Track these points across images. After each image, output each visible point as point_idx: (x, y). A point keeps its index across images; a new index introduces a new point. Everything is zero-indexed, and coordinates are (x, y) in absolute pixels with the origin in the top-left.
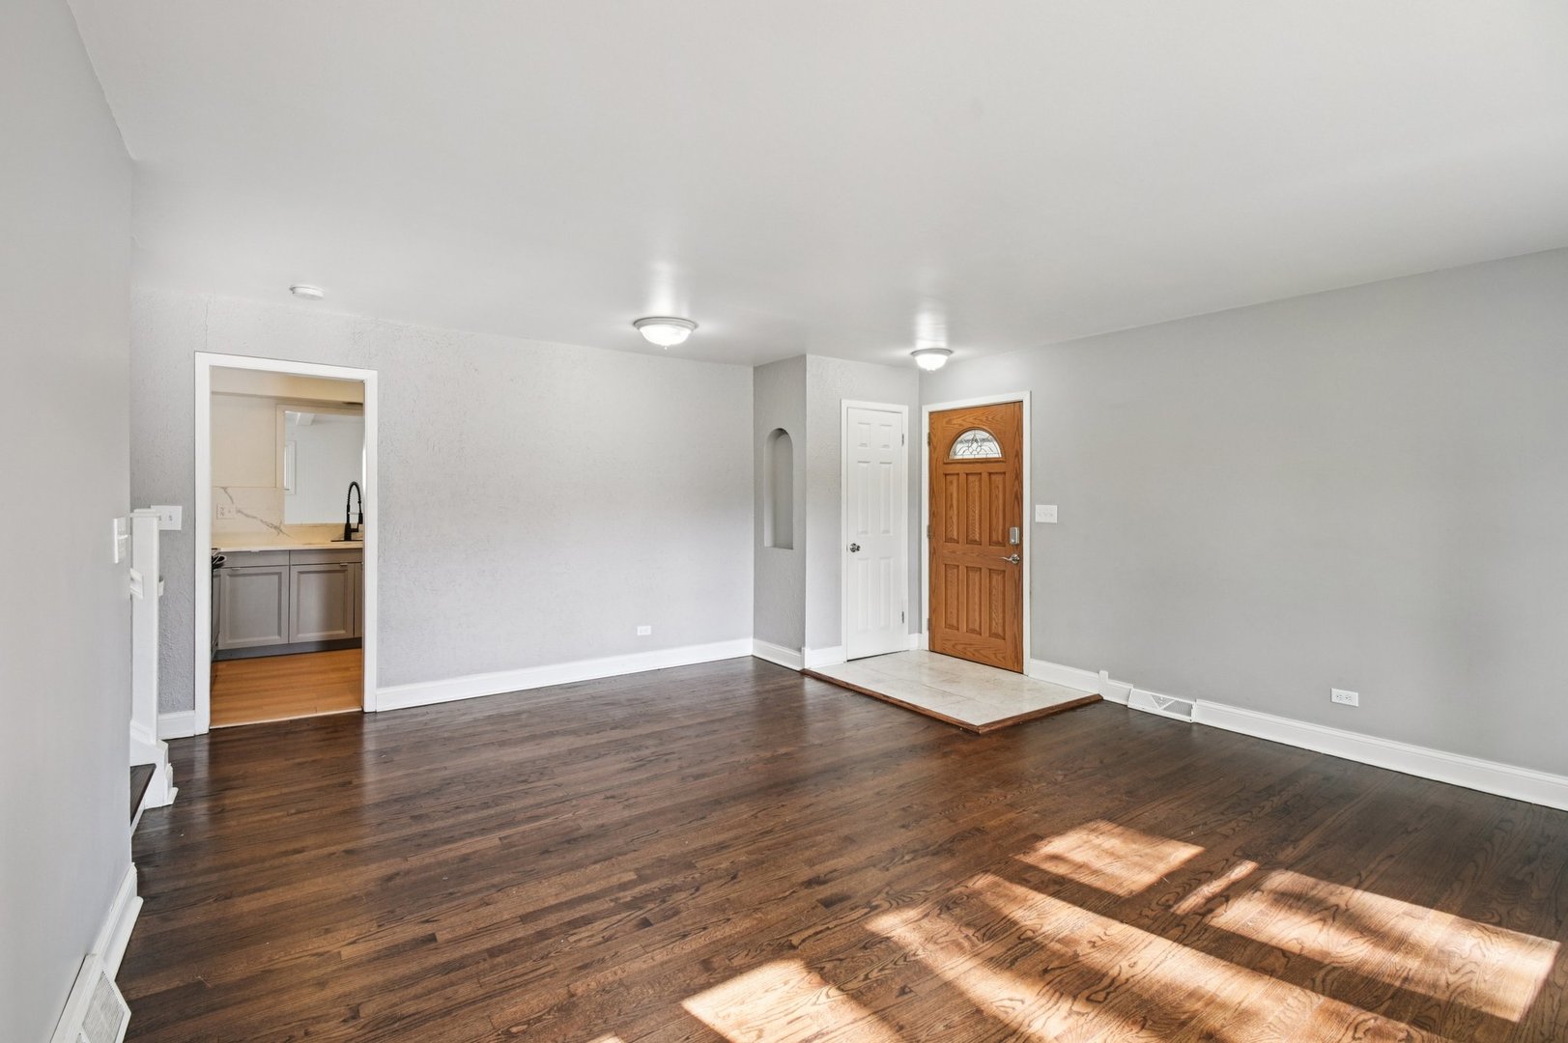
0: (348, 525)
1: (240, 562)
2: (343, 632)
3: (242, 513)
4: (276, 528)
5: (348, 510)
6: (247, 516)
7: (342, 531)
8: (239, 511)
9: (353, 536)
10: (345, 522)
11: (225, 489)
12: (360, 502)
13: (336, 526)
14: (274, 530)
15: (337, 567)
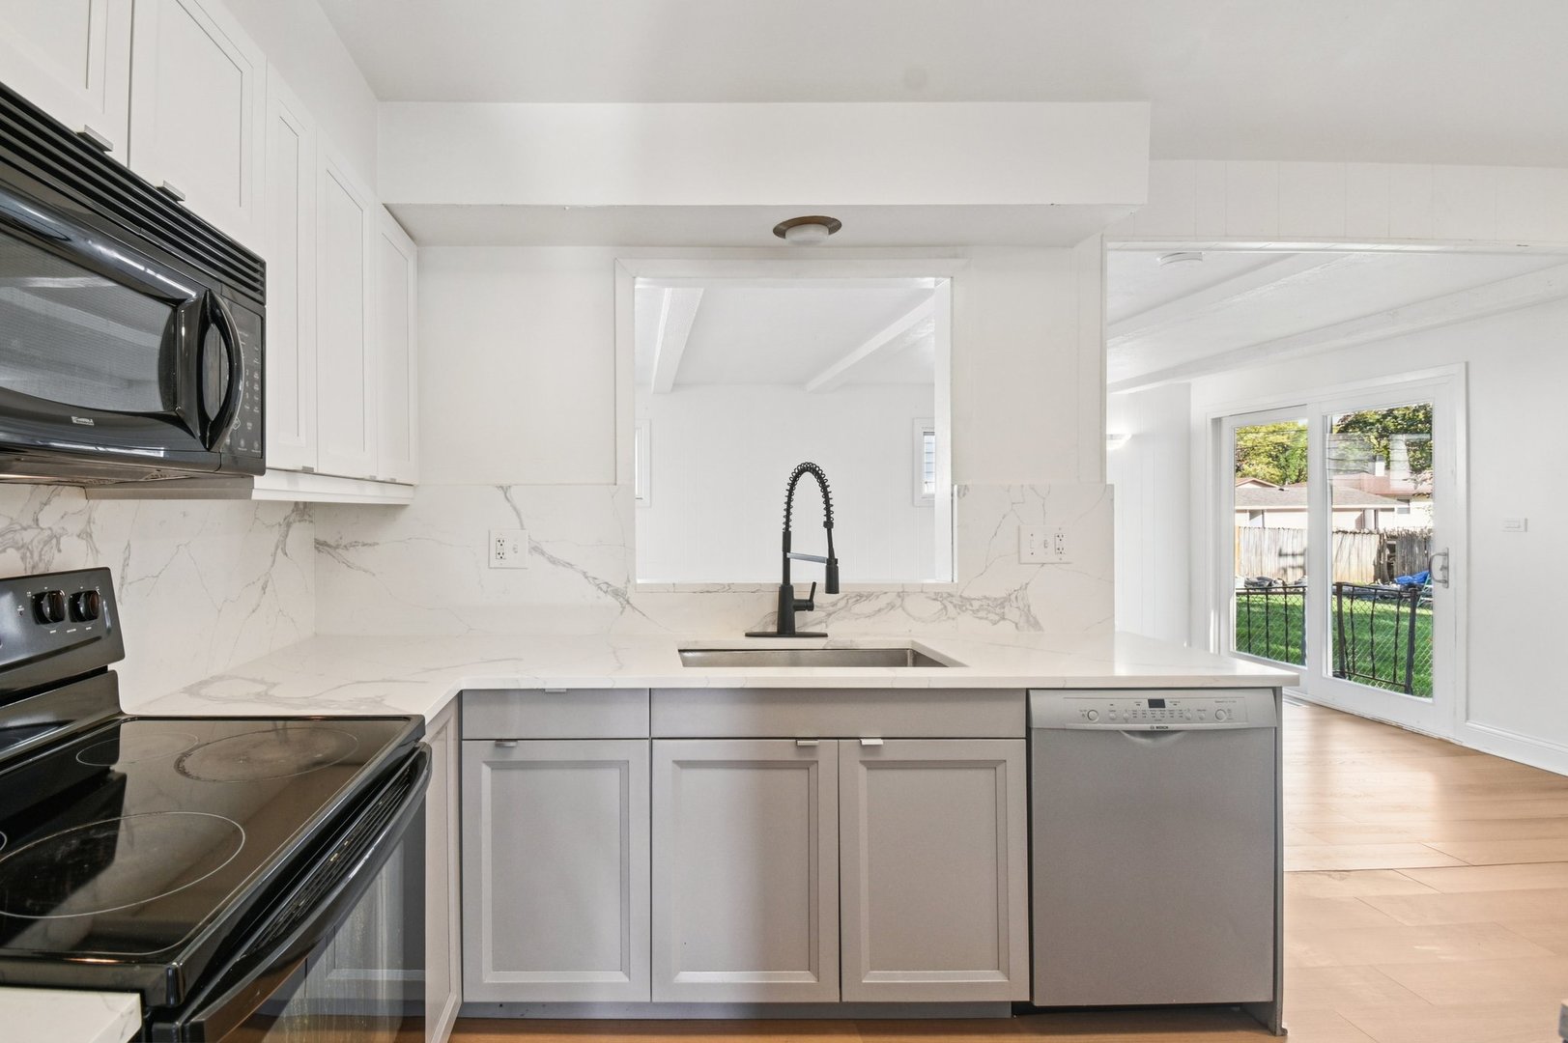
0: (786, 589)
1: (515, 721)
2: (805, 978)
3: (543, 553)
4: (616, 593)
5: (787, 547)
6: (553, 561)
7: (770, 605)
8: (536, 549)
9: (802, 620)
10: (780, 580)
11: (505, 489)
12: (828, 525)
13: (756, 590)
14: (610, 599)
15: (784, 751)
